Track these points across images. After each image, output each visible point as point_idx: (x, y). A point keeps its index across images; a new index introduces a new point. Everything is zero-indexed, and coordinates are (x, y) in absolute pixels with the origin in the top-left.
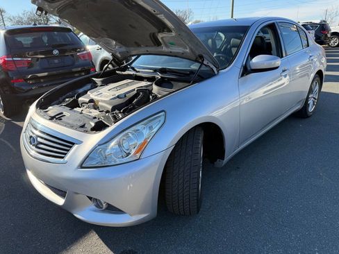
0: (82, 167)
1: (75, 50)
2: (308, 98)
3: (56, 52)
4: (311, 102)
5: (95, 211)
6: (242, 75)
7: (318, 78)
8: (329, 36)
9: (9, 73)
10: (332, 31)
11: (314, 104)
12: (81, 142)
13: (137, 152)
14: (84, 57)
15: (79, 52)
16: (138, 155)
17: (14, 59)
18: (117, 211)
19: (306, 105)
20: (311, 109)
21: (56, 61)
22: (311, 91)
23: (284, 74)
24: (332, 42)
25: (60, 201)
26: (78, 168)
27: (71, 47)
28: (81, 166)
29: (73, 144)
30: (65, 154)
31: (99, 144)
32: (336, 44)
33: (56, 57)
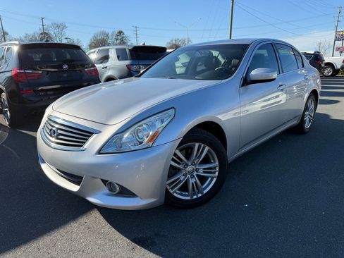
0: (100, 154)
1: (83, 66)
2: (303, 115)
3: (65, 67)
4: (307, 119)
5: (108, 195)
6: (243, 85)
7: (313, 97)
8: (323, 65)
9: (20, 84)
10: (326, 61)
11: (310, 121)
12: (100, 132)
13: (150, 141)
14: (91, 73)
15: (87, 68)
16: (151, 143)
17: (26, 71)
18: (131, 194)
19: (302, 122)
20: (307, 126)
21: (65, 75)
22: (306, 108)
23: (280, 88)
24: (326, 71)
25: (74, 188)
26: (96, 154)
27: (79, 63)
28: (99, 152)
29: (92, 133)
30: (84, 143)
31: (116, 134)
32: (330, 74)
33: (65, 71)
